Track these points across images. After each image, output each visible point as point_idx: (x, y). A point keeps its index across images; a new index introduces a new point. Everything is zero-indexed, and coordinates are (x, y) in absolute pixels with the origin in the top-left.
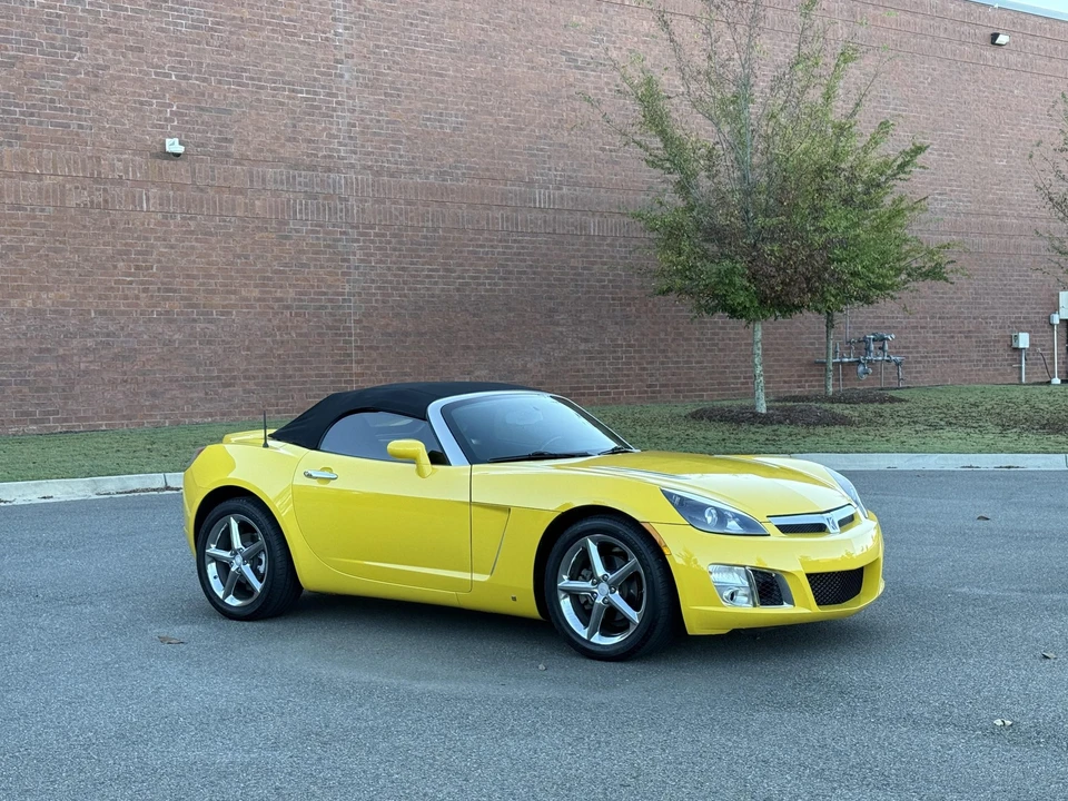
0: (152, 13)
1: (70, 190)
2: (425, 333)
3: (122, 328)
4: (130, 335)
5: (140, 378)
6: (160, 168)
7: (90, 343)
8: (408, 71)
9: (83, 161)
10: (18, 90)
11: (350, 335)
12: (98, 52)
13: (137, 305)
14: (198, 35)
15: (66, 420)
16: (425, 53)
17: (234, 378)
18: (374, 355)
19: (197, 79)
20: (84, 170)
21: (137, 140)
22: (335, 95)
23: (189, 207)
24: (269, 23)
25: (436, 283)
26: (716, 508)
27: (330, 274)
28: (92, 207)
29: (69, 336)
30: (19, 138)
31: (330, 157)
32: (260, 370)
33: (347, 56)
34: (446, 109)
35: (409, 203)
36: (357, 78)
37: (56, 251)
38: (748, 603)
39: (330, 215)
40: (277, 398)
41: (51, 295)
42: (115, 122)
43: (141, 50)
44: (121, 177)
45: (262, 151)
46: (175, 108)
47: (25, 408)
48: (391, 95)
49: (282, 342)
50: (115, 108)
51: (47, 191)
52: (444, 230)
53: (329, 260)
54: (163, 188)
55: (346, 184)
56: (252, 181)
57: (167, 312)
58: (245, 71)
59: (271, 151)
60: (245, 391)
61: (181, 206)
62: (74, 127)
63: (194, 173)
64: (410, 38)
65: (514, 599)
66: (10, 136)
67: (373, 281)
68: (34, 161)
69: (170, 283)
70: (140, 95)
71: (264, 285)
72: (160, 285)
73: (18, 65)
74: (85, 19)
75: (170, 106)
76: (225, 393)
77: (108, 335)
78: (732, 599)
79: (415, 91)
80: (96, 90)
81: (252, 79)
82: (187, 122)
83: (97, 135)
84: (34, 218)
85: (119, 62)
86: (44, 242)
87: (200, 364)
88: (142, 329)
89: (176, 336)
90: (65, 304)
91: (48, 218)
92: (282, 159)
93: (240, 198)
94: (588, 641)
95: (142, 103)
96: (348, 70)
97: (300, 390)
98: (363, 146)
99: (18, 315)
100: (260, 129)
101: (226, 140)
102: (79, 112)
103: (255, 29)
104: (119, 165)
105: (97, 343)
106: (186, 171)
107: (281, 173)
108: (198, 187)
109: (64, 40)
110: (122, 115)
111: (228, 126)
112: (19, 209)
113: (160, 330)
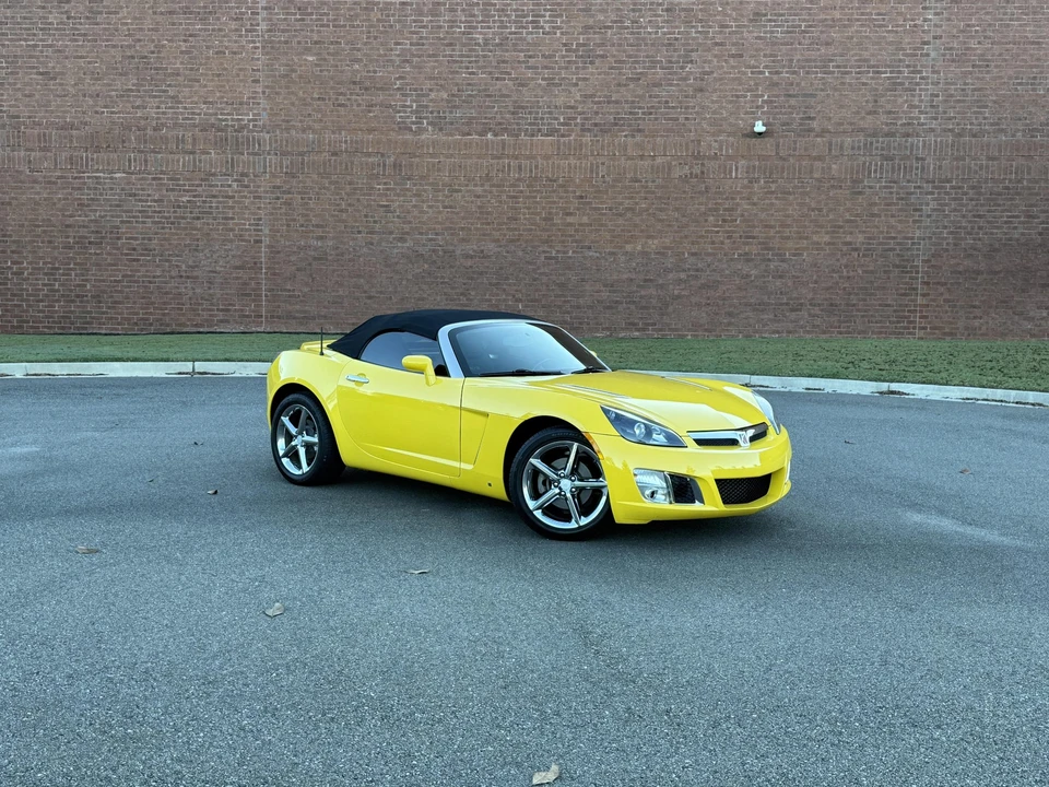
0: (753, 26)
1: (675, 166)
2: (1000, 272)
3: (709, 266)
4: (714, 270)
5: (721, 303)
6: (749, 145)
7: (683, 276)
8: (999, 43)
9: (687, 144)
10: (642, 97)
11: (917, 272)
12: (705, 62)
14: (791, 37)
15: (661, 330)
16: (1021, 25)
17: (801, 304)
18: (942, 289)
19: (787, 72)
20: (687, 150)
21: (730, 124)
22: (920, 72)
23: (771, 173)
24: (858, 20)
25: (1015, 228)
26: (642, 423)
27: (900, 222)
28: (691, 177)
29: (667, 271)
30: (639, 131)
31: (909, 124)
32: (826, 300)
33: (935, 38)
34: (1041, 72)
35: (990, 158)
36: (944, 55)
37: (661, 210)
38: (665, 500)
39: (905, 172)
40: (839, 321)
41: (656, 241)
42: (715, 113)
43: (741, 56)
44: (716, 154)
45: (843, 124)
46: (766, 98)
47: (631, 320)
48: (980, 66)
49: (849, 278)
50: (716, 102)
51: (658, 167)
52: (1029, 181)
53: (901, 210)
54: (750, 160)
55: (924, 146)
56: (830, 150)
57: (746, 254)
58: (832, 61)
59: (851, 124)
60: (810, 315)
61: (765, 173)
62: (681, 120)
63: (778, 146)
64: (1005, 14)
66: (633, 130)
67: (945, 227)
68: (649, 147)
69: (750, 232)
70: (736, 91)
71: (834, 232)
72: (742, 233)
74: (697, 39)
75: (762, 96)
76: (793, 316)
77: (697, 270)
78: (652, 497)
79: (1006, 60)
80: (701, 90)
81: (838, 67)
82: (776, 107)
83: (699, 124)
84: (647, 187)
85: (723, 67)
86: (653, 204)
87: (772, 293)
88: (725, 266)
89: (753, 272)
90: (665, 248)
91: (657, 187)
92: (862, 130)
93: (818, 164)
95: (737, 96)
96: (935, 49)
97: (863, 316)
98: (945, 112)
99: (631, 256)
100: (842, 107)
101: (809, 118)
102: (687, 108)
103: (845, 26)
104: (715, 145)
105: (688, 276)
106: (772, 145)
107: (859, 141)
108: (781, 157)
109: (679, 56)
110: (721, 107)
111: (812, 107)
112: (636, 181)
113: (740, 267)
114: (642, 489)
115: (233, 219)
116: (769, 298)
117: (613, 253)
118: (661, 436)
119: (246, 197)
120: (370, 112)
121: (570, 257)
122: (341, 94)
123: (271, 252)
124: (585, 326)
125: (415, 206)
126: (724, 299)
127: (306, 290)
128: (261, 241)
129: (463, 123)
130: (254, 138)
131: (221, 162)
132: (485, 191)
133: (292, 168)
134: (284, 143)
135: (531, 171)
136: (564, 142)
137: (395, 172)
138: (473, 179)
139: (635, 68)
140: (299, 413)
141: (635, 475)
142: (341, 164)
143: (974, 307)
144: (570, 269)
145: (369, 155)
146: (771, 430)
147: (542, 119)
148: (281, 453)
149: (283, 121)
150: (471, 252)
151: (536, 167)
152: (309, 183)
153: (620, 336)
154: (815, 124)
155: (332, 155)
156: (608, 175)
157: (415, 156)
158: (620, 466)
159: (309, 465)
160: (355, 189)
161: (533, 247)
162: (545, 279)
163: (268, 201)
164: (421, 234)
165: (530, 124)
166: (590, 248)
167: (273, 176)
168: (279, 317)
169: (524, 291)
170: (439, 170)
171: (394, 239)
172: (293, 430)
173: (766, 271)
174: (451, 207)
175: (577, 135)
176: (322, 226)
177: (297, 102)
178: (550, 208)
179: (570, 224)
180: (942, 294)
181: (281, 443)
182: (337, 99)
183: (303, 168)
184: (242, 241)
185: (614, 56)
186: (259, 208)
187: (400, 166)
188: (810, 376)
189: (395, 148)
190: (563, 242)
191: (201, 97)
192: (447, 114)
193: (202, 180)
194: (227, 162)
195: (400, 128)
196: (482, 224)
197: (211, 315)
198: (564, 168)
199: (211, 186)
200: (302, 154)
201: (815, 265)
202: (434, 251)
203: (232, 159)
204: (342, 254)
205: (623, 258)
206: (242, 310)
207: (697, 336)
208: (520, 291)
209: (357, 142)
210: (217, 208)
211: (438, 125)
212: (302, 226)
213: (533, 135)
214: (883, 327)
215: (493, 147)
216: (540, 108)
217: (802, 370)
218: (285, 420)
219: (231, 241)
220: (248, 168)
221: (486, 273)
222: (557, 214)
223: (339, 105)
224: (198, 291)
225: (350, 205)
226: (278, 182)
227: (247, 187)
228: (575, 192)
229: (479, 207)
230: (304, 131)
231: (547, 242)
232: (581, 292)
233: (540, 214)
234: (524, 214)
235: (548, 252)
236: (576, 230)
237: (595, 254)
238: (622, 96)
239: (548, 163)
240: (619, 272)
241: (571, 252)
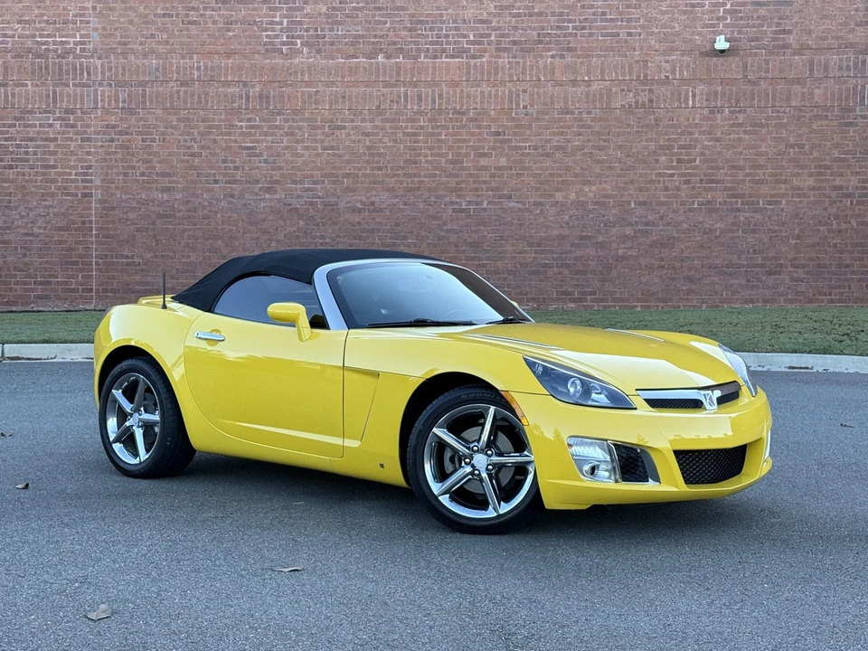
1: (616, 92)
3: (662, 218)
4: (669, 224)
5: (678, 265)
6: (709, 66)
7: (629, 231)
9: (630, 66)
13: (678, 196)
15: (602, 300)
17: (781, 266)
20: (630, 74)
21: (685, 41)
23: (738, 101)
28: (637, 107)
29: (608, 224)
30: (570, 50)
32: (811, 259)
37: (600, 148)
38: (609, 478)
40: (830, 287)
41: (593, 188)
42: (665, 26)
44: (667, 77)
45: (826, 38)
46: (728, 7)
47: (564, 288)
49: (840, 231)
50: (665, 13)
51: (594, 95)
54: (711, 84)
56: (812, 70)
57: (709, 202)
59: (837, 38)
60: (792, 279)
61: (729, 101)
62: (623, 36)
63: (745, 67)
66: (563, 50)
68: (583, 70)
69: (713, 175)
71: (820, 174)
72: (702, 177)
75: (724, 5)
76: (770, 280)
77: (647, 224)
78: (592, 474)
82: (741, 18)
83: (645, 40)
84: (581, 120)
86: (589, 141)
87: (742, 252)
88: (683, 218)
89: (717, 225)
90: (606, 196)
91: (593, 120)
92: (851, 45)
93: (797, 88)
95: (693, 6)
97: (859, 280)
99: (562, 207)
100: (825, 17)
101: (784, 32)
102: (629, 20)
104: (666, 66)
105: (636, 232)
106: (738, 66)
107: (848, 60)
108: (749, 81)
110: (672, 20)
111: (787, 17)
112: (567, 113)
113: (701, 219)
114: (579, 462)
115: (54, 167)
116: (739, 258)
117: (540, 204)
118: (603, 396)
119: (71, 139)
120: (229, 30)
121: (485, 210)
122: (193, 9)
123: (104, 208)
125: (287, 148)
126: (682, 260)
127: (148, 255)
128: (90, 195)
129: (346, 44)
130: (81, 65)
131: (40, 96)
132: (376, 127)
133: (130, 102)
134: (120, 71)
135: (434, 101)
136: (475, 64)
137: (261, 104)
138: (361, 113)
140: (135, 384)
141: (570, 445)
142: (193, 95)
144: (484, 224)
145: (227, 84)
146: (744, 390)
147: (447, 36)
148: (112, 437)
149: (119, 43)
150: (359, 205)
151: (441, 96)
152: (152, 120)
153: (551, 308)
154: (791, 39)
155: (182, 85)
156: (532, 106)
157: (287, 86)
158: (550, 436)
159: (147, 451)
160: (210, 127)
161: (437, 197)
162: (453, 238)
163: (99, 144)
164: (295, 182)
165: (432, 43)
166: (510, 197)
167: (106, 112)
168: (114, 291)
170: (317, 102)
171: (260, 189)
172: (127, 407)
173: (733, 224)
174: (332, 148)
175: (491, 56)
176: (168, 175)
177: (136, 20)
178: (459, 147)
179: (484, 168)
181: (112, 423)
182: (187, 16)
183: (144, 102)
184: (67, 194)
186: (88, 153)
187: (268, 97)
188: (795, 351)
189: (261, 75)
190: (476, 190)
191: (15, 14)
192: (327, 33)
193: (15, 119)
194: (48, 96)
195: (267, 51)
196: (373, 169)
197: (26, 290)
198: (476, 97)
199: (27, 126)
200: (143, 84)
201: (797, 215)
202: (311, 204)
203: (55, 92)
204: (195, 210)
205: (552, 211)
206: (66, 283)
207: (648, 307)
209: (212, 69)
210: (35, 153)
211: (315, 45)
212: (143, 174)
213: (435, 57)
215: (385, 73)
216: (443, 22)
217: (784, 344)
218: (117, 394)
219: (53, 195)
220: (75, 103)
221: (378, 231)
222: (467, 155)
223: (190, 23)
224: (10, 259)
225: (203, 147)
226: (113, 120)
227: (73, 126)
228: (489, 127)
229: (369, 148)
230: (145, 55)
231: (455, 190)
232: (500, 253)
233: (446, 155)
234: (426, 156)
235: (457, 203)
236: (492, 176)
237: (516, 204)
238: (548, 7)
239: (455, 91)
240: (548, 227)
241: (486, 202)
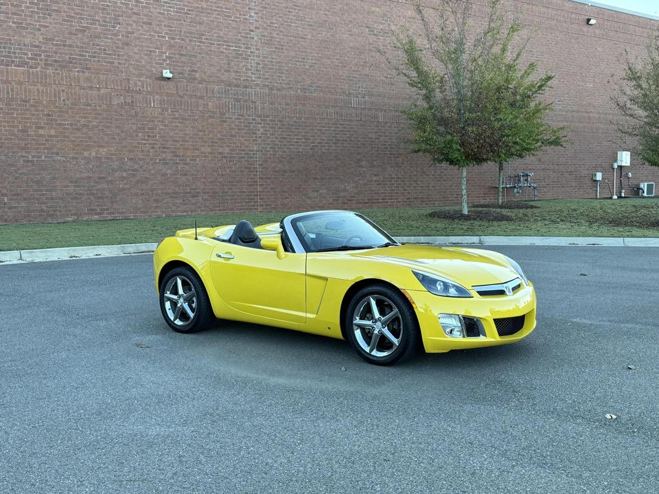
0: (156, 5)
1: (114, 96)
2: (295, 171)
3: (141, 167)
4: (145, 171)
5: (150, 193)
6: (160, 85)
7: (125, 174)
8: (287, 36)
9: (121, 81)
10: (87, 44)
11: (257, 172)
12: (128, 25)
13: (148, 155)
14: (179, 16)
15: (112, 213)
16: (296, 27)
17: (198, 193)
18: (269, 181)
19: (179, 39)
20: (121, 86)
21: (148, 71)
22: (250, 48)
23: (175, 105)
24: (216, 10)
25: (300, 146)
26: (443, 282)
27: (246, 140)
28: (125, 105)
29: (114, 170)
30: (88, 69)
31: (247, 80)
32: (211, 189)
33: (256, 28)
34: (307, 56)
35: (287, 104)
36: (261, 39)
37: (107, 127)
38: (460, 335)
39: (247, 110)
40: (219, 203)
41: (105, 150)
42: (137, 61)
43: (150, 24)
44: (140, 90)
45: (212, 77)
46: (167, 54)
47: (92, 207)
48: (279, 49)
49: (222, 175)
50: (137, 54)
51: (103, 96)
52: (305, 118)
53: (246, 133)
54: (161, 96)
55: (255, 94)
56: (207, 92)
57: (164, 159)
58: (203, 35)
59: (217, 77)
60: (203, 199)
61: (171, 105)
62: (116, 64)
63: (177, 87)
64: (288, 19)
65: (329, 328)
66: (83, 68)
67: (268, 144)
68: (95, 81)
69: (165, 144)
70: (149, 47)
71: (213, 146)
72: (160, 145)
73: (87, 31)
74: (122, 7)
75: (165, 53)
76: (193, 200)
77: (134, 170)
78: (451, 333)
79: (290, 46)
80: (127, 45)
81: (207, 39)
82: (174, 61)
83: (128, 68)
84: (96, 110)
85: (139, 30)
86: (101, 122)
87: (181, 186)
88: (151, 167)
89: (168, 172)
90: (111, 154)
91: (103, 110)
92: (223, 81)
93: (201, 101)
94: (370, 354)
95: (151, 52)
96: (257, 35)
97: (231, 199)
98: (264, 75)
99: (88, 160)
100: (211, 65)
101: (194, 71)
102: (119, 55)
103: (209, 13)
104: (139, 83)
105: (128, 175)
106: (174, 87)
107: (222, 89)
108: (179, 95)
109: (110, 18)
110: (141, 58)
111: (195, 64)
112: (88, 105)
113: (160, 168)
114: (444, 328)
116: (179, 189)
117: (76, 158)
118: (455, 290)
121: (44, 161)
124: (58, 213)
126: (152, 190)
135: (8, 93)
139: (81, 23)
141: (439, 318)
143: (284, 192)
144: (43, 169)
147: (14, 53)
151: (12, 90)
156: (68, 100)
161: (13, 153)
162: (24, 178)
166: (58, 154)
169: (8, 187)
173: (176, 171)
175: (42, 68)
178: (25, 122)
179: (42, 136)
180: (269, 185)
185: (65, 12)
190: (37, 149)
198: (34, 92)
201: (204, 167)
205: (83, 162)
208: (6, 188)
213: (8, 65)
214: (242, 206)
216: (12, 44)
222: (31, 127)
228: (43, 111)
231: (24, 149)
232: (53, 187)
233: (18, 127)
234: (4, 127)
235: (26, 156)
236: (46, 140)
237: (62, 158)
238: (74, 42)
239: (21, 88)
240: (81, 172)
241: (43, 157)
